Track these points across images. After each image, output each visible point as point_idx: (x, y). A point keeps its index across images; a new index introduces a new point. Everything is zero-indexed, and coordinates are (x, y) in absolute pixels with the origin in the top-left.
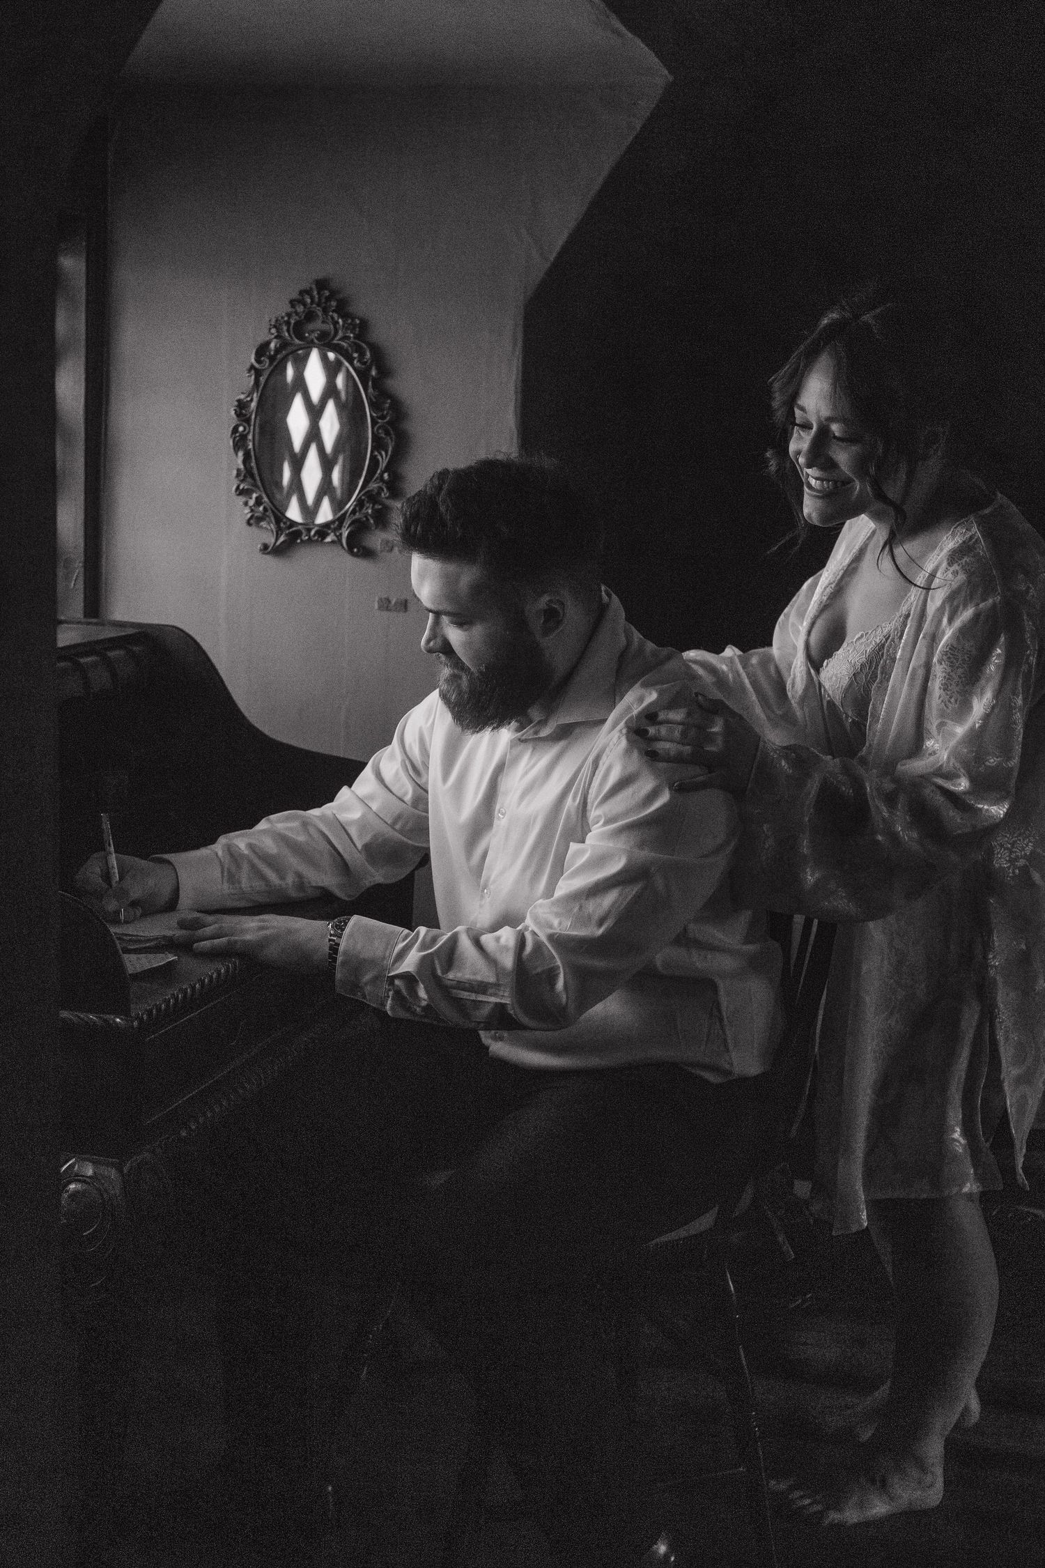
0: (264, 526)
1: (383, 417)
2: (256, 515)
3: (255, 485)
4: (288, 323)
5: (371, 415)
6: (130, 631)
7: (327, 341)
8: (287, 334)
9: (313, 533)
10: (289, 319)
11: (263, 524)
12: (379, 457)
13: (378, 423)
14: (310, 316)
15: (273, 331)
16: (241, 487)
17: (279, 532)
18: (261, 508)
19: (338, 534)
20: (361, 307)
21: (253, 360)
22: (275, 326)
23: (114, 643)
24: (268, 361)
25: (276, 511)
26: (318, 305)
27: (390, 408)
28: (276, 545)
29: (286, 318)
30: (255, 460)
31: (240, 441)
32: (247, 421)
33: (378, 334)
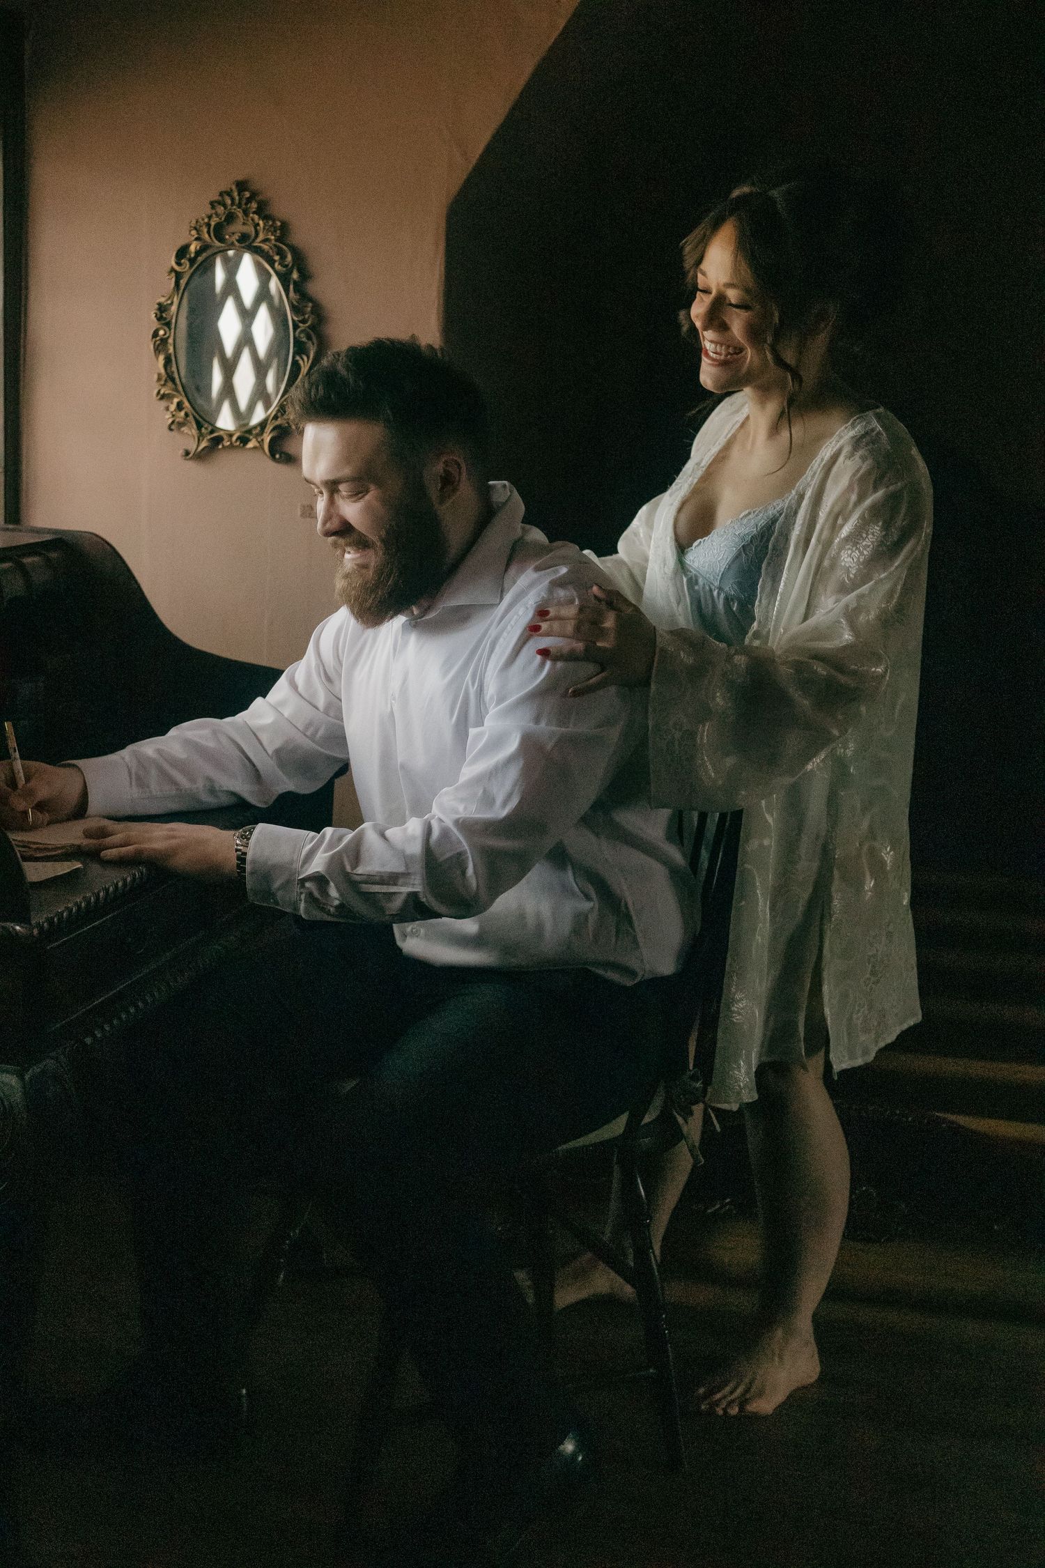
0: (186, 431)
1: (304, 321)
2: (177, 420)
3: (177, 390)
4: (208, 225)
5: (292, 319)
6: (48, 537)
7: (247, 243)
8: (207, 236)
9: (234, 438)
10: (210, 220)
11: (184, 429)
12: (301, 362)
13: (299, 327)
14: (230, 218)
15: (194, 232)
16: (162, 392)
17: (201, 438)
18: (182, 414)
19: (259, 440)
20: (281, 209)
21: (173, 263)
22: (195, 228)
23: (31, 549)
24: (188, 263)
25: (198, 417)
26: (239, 206)
27: (312, 312)
28: (196, 450)
29: (206, 220)
30: (177, 364)
31: (160, 345)
32: (168, 324)
33: (300, 237)
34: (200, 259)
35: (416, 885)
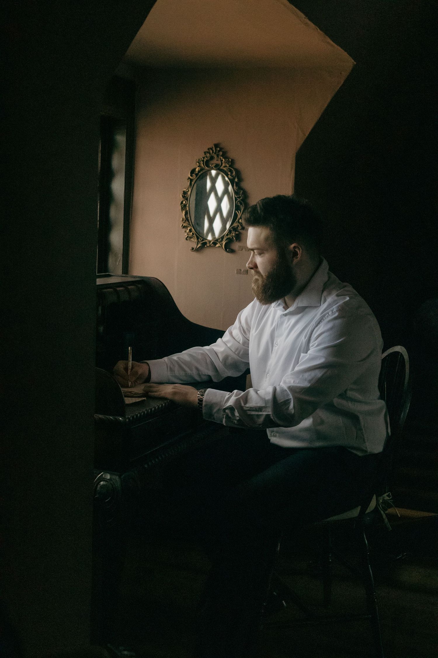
0: (192, 240)
1: (239, 198)
2: (189, 236)
3: (190, 225)
4: (203, 161)
5: (235, 197)
6: (138, 279)
7: (218, 167)
8: (203, 165)
9: (211, 243)
10: (204, 159)
11: (192, 239)
12: (238, 213)
13: (237, 200)
14: (212, 158)
15: (198, 164)
16: (184, 225)
17: (198, 243)
18: (191, 233)
19: (221, 243)
20: (232, 155)
21: (189, 176)
22: (198, 162)
23: (131, 283)
24: (195, 175)
25: (197, 234)
26: (215, 154)
27: (242, 194)
28: (196, 247)
29: (203, 159)
30: (190, 214)
31: (184, 207)
32: (187, 199)
33: (239, 165)
34: (200, 174)
35: (269, 411)
